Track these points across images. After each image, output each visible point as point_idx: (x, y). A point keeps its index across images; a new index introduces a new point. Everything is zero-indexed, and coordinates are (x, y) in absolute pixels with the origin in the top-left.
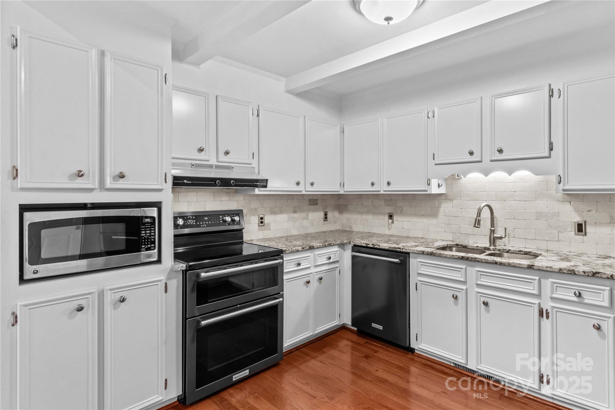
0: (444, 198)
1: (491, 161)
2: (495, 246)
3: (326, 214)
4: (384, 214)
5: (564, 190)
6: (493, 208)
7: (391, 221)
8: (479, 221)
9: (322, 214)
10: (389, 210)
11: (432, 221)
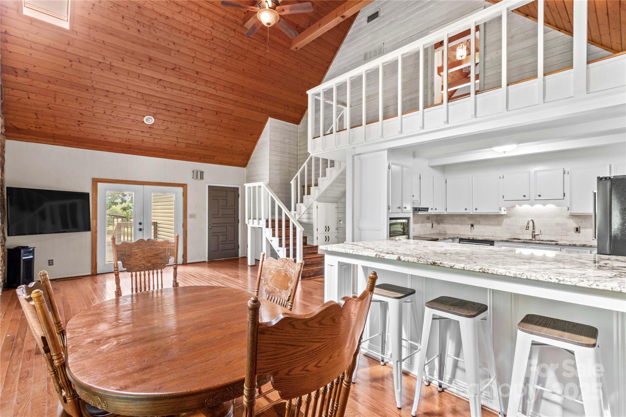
0: (505, 216)
1: (535, 200)
2: (535, 238)
3: (432, 225)
4: (468, 224)
5: (570, 213)
6: (534, 221)
7: (472, 228)
8: (528, 227)
9: (431, 224)
10: (472, 222)
11: (499, 228)
